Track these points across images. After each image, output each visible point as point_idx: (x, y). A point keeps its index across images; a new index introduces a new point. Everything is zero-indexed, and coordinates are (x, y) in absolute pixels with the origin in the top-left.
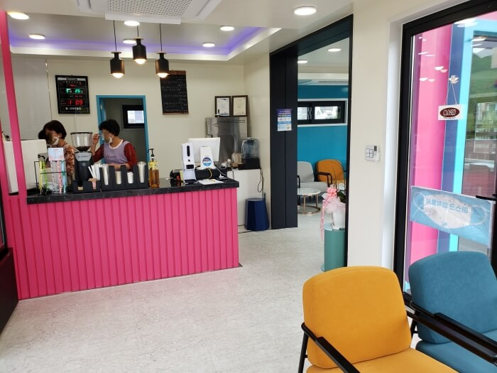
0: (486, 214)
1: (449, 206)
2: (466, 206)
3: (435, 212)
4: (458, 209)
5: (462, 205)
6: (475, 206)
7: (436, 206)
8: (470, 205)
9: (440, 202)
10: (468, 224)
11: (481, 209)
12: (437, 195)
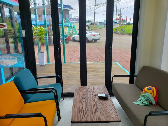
0: (22, 58)
1: (8, 59)
2: (15, 57)
3: (3, 62)
4: (12, 59)
5: (13, 57)
6: (18, 56)
7: (3, 60)
8: (16, 56)
9: (4, 58)
10: (16, 63)
11: (20, 57)
12: (2, 56)
